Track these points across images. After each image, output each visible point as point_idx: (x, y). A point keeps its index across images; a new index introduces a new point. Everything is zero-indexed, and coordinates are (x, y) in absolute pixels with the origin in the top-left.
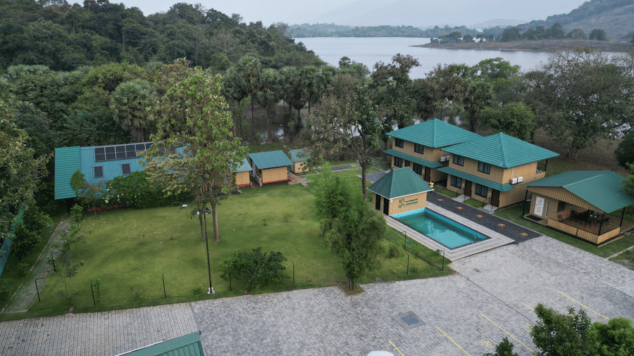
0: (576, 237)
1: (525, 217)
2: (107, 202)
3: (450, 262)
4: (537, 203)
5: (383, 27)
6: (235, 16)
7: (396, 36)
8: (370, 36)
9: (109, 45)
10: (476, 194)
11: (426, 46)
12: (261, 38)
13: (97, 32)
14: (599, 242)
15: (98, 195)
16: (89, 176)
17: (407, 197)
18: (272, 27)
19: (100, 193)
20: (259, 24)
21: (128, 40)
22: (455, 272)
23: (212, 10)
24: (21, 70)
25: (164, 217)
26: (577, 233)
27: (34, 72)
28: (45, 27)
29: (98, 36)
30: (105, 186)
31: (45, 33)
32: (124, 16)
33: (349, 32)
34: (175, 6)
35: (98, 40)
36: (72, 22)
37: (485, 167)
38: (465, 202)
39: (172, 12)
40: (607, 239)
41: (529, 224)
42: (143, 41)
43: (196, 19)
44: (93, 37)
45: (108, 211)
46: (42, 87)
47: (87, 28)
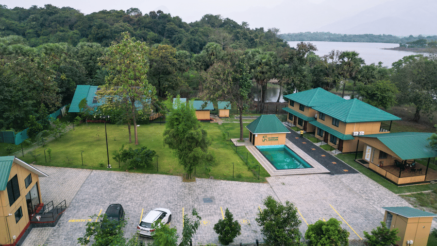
0: (385, 178)
1: (356, 160)
2: (95, 117)
3: (269, 176)
4: (367, 151)
5: (367, 35)
6: (244, 23)
7: (376, 42)
8: (354, 41)
9: (156, 38)
10: (331, 141)
11: (395, 49)
12: (251, 37)
13: (152, 30)
14: (399, 183)
15: (91, 112)
16: (89, 102)
17: (270, 135)
18: (269, 31)
19: (92, 112)
20: (262, 29)
21: (167, 35)
22: (267, 182)
23: (228, 19)
24: (85, 45)
25: (122, 130)
26: (386, 175)
27: (91, 47)
28: (121, 26)
29: (152, 33)
30: (96, 108)
31: (121, 29)
32: (169, 21)
33: (338, 38)
34: (206, 16)
35: (151, 34)
36: (139, 24)
37: (336, 122)
38: (321, 146)
39: (203, 20)
40: (409, 182)
41: (357, 165)
42: (175, 36)
43: (216, 24)
44: (149, 33)
45: (96, 123)
46: (92, 55)
47: (147, 27)
